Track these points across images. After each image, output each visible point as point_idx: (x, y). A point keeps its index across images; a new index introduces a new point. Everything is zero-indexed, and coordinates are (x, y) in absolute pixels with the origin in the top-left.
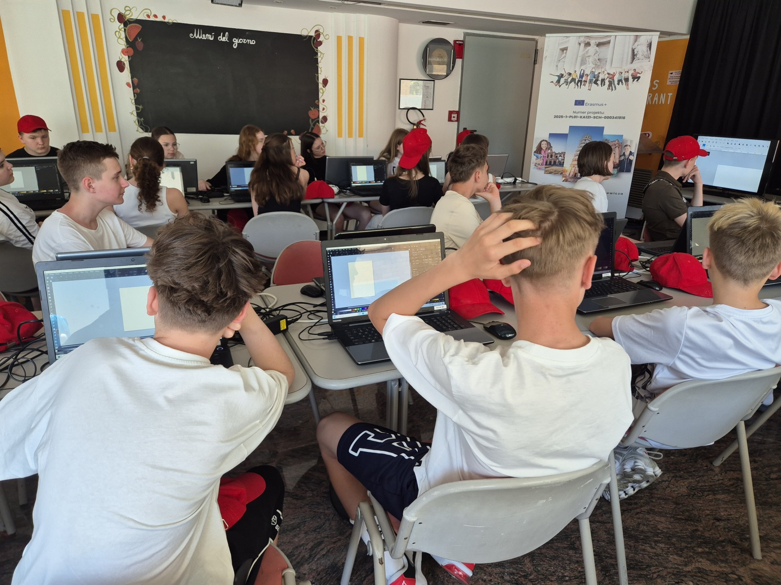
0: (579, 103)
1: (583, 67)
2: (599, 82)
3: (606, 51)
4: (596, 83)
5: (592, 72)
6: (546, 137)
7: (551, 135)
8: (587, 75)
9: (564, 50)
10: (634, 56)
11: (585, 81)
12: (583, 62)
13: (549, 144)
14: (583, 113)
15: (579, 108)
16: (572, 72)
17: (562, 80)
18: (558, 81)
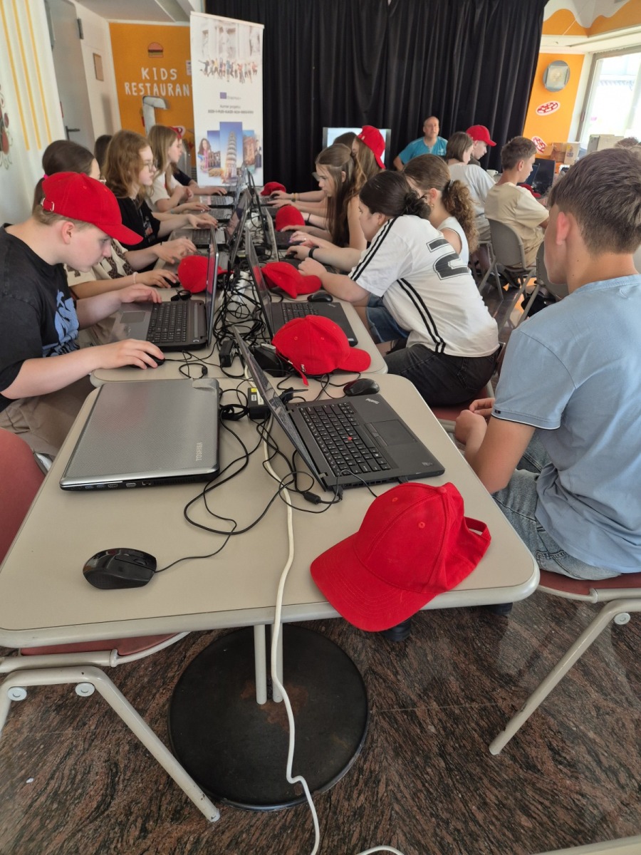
0: (223, 96)
1: (221, 56)
3: (234, 39)
8: (225, 65)
9: (206, 33)
10: (251, 48)
11: (224, 72)
12: (221, 50)
13: (208, 143)
14: (228, 107)
15: (224, 102)
17: (209, 69)
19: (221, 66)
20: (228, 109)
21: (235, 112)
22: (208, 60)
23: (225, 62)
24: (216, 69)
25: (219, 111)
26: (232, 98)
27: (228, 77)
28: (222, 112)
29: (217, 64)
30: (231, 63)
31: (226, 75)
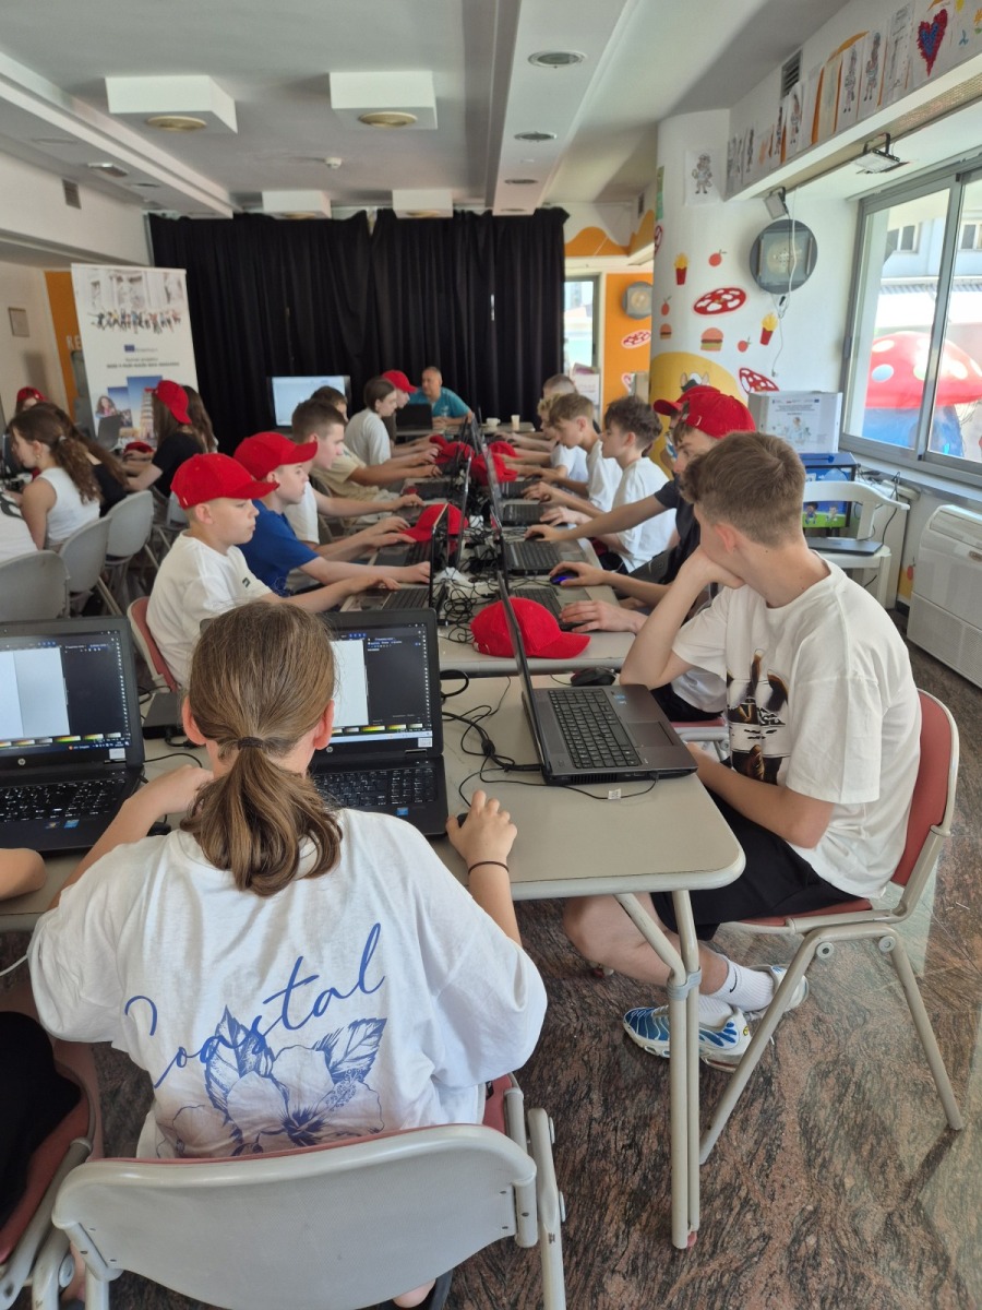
0: (130, 348)
1: (122, 306)
2: (143, 324)
3: (140, 288)
4: (140, 324)
5: (134, 313)
6: (105, 393)
7: (111, 390)
8: (129, 316)
9: (96, 284)
10: (169, 295)
11: (129, 323)
12: (121, 300)
13: (110, 401)
14: (137, 360)
15: (130, 355)
16: (112, 311)
17: (104, 322)
18: (100, 323)
19: (123, 317)
20: (140, 362)
21: (150, 365)
22: (102, 312)
23: (128, 312)
24: (116, 321)
25: (125, 366)
26: (144, 350)
27: (136, 329)
28: (130, 366)
29: (118, 315)
30: (138, 313)
31: (132, 326)
